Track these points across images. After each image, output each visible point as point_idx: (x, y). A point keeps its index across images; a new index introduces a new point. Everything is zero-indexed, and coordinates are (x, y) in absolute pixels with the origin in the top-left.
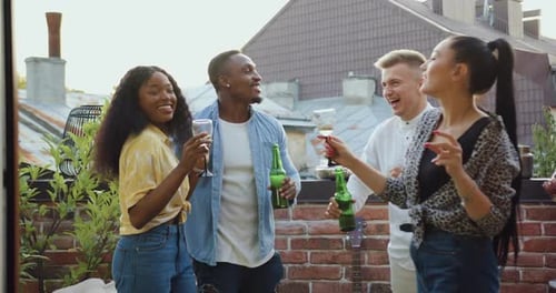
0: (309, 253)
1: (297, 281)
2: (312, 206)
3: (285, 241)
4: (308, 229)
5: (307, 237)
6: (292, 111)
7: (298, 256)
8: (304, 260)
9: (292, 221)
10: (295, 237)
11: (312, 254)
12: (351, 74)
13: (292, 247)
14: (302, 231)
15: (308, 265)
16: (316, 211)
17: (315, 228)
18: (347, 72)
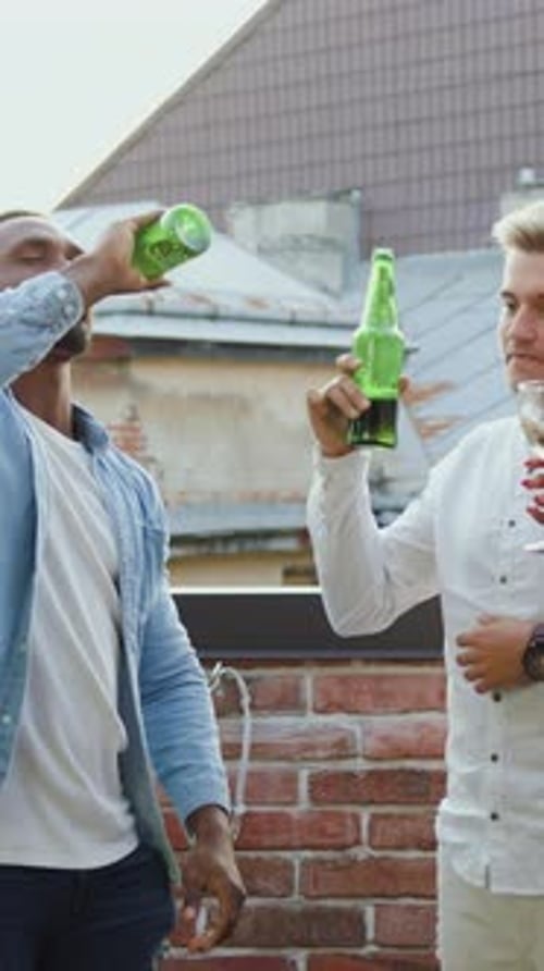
0: (365, 816)
1: (330, 903)
2: (373, 670)
3: (290, 780)
4: (363, 743)
5: (360, 765)
6: (336, 296)
7: (331, 828)
8: (350, 838)
9: (312, 720)
10: (324, 766)
11: (375, 818)
12: (527, 176)
13: (314, 799)
14: (342, 749)
15: (362, 853)
16: (386, 686)
17: (385, 739)
18: (516, 169)
